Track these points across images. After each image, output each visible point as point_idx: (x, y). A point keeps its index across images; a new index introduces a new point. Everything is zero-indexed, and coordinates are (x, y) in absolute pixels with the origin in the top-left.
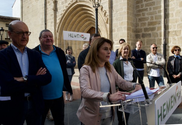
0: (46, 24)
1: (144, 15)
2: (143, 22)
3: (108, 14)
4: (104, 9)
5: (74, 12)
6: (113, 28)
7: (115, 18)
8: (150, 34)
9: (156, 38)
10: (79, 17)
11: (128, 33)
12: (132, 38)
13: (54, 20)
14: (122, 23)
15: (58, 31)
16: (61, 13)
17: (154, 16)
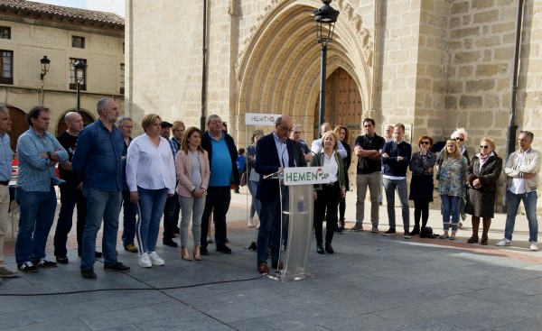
0: (205, 51)
1: (468, 44)
2: (466, 65)
3: (372, 40)
4: (364, 26)
5: (287, 25)
6: (385, 80)
7: (389, 52)
8: (480, 98)
9: (495, 110)
10: (302, 40)
11: (418, 96)
12: (432, 108)
13: (232, 45)
14: (406, 66)
15: (240, 78)
16: (251, 26)
17: (492, 49)
